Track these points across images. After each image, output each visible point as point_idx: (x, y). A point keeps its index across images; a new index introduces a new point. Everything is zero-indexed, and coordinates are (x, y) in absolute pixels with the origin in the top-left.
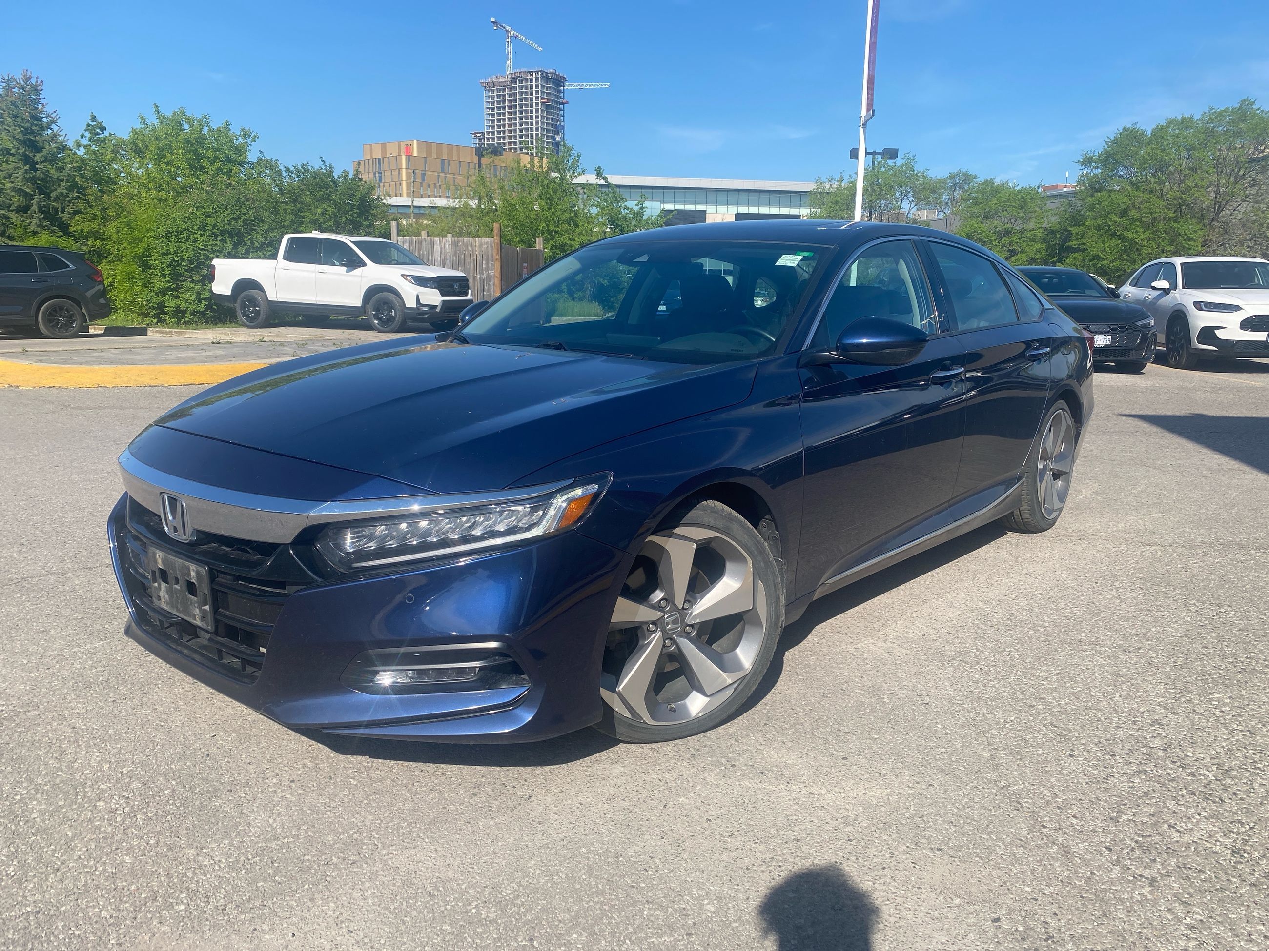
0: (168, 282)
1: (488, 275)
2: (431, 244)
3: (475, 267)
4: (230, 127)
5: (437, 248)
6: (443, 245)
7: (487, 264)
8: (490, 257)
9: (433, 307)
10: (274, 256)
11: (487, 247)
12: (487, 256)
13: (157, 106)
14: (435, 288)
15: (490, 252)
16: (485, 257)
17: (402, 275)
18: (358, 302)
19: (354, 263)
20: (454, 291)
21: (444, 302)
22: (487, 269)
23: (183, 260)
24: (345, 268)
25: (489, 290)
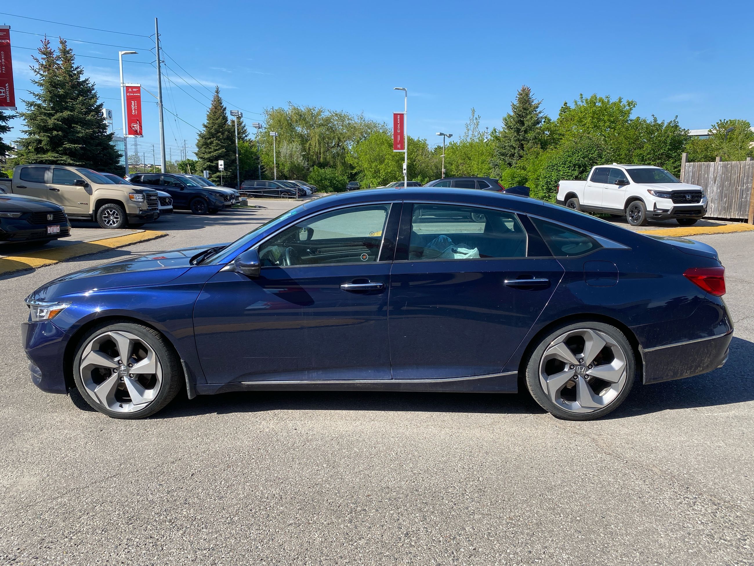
0: (545, 193)
1: (747, 187)
2: (708, 167)
3: (738, 182)
4: (622, 100)
5: (712, 169)
6: (716, 167)
7: (748, 179)
8: (750, 174)
9: (666, 211)
10: (585, 179)
11: (749, 168)
12: (748, 174)
13: (581, 95)
14: (670, 198)
15: (751, 171)
16: (746, 174)
17: (648, 190)
18: (622, 207)
19: (623, 183)
20: (686, 200)
21: (675, 207)
22: (747, 183)
23: (552, 181)
24: (618, 186)
25: (746, 197)
